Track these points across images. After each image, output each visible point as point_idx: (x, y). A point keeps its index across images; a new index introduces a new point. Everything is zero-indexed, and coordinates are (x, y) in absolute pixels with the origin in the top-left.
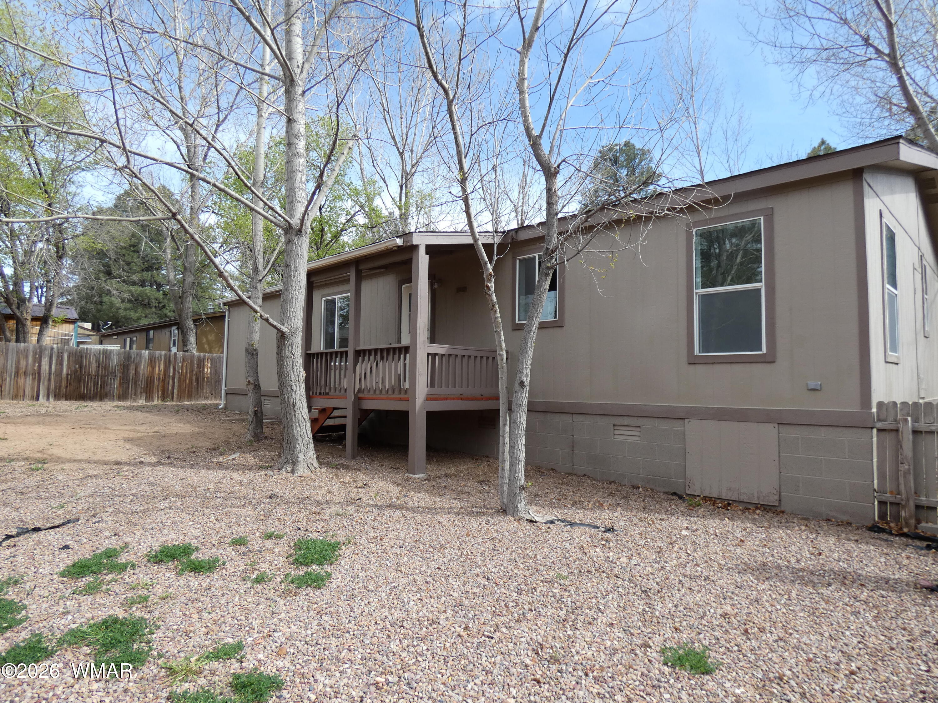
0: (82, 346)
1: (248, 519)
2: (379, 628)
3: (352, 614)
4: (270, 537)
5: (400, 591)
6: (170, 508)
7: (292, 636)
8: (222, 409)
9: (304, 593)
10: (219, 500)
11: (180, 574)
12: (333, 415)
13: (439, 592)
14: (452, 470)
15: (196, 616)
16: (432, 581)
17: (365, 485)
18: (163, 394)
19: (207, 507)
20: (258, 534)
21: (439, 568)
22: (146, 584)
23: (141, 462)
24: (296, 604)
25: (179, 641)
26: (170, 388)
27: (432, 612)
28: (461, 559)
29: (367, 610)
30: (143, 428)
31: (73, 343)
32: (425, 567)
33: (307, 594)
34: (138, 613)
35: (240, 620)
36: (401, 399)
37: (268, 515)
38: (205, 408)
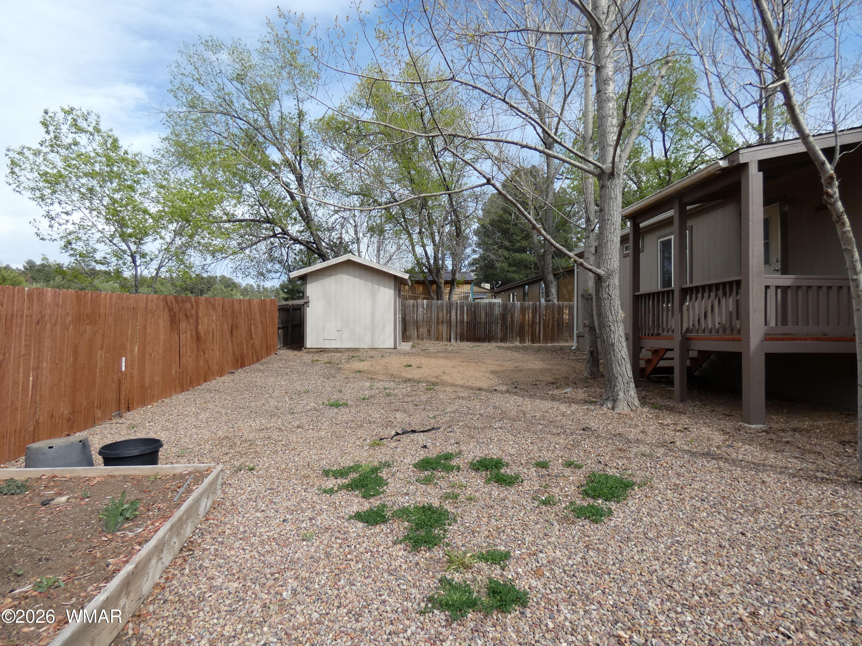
0: (477, 301)
1: (557, 446)
2: (643, 579)
3: (619, 557)
4: (570, 465)
5: (683, 548)
6: (501, 428)
7: (553, 561)
8: (575, 350)
9: (581, 524)
10: (540, 426)
11: (488, 481)
12: (666, 356)
13: (732, 562)
14: (806, 424)
15: (485, 520)
16: (728, 546)
17: (685, 429)
18: (532, 337)
19: (529, 432)
20: (560, 461)
21: (743, 534)
22: (462, 485)
23: (495, 390)
24: (570, 532)
25: (466, 537)
26: (537, 332)
27: (714, 581)
28: (779, 530)
29: (636, 558)
30: (507, 364)
31: (471, 299)
32: (725, 528)
33: (583, 526)
34: (448, 507)
35: (517, 533)
36: (733, 340)
37: (576, 445)
38: (561, 349)
